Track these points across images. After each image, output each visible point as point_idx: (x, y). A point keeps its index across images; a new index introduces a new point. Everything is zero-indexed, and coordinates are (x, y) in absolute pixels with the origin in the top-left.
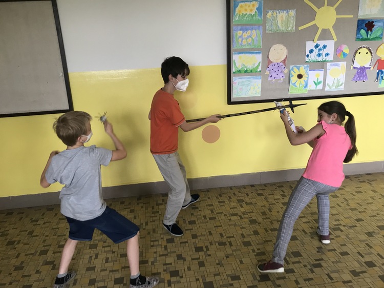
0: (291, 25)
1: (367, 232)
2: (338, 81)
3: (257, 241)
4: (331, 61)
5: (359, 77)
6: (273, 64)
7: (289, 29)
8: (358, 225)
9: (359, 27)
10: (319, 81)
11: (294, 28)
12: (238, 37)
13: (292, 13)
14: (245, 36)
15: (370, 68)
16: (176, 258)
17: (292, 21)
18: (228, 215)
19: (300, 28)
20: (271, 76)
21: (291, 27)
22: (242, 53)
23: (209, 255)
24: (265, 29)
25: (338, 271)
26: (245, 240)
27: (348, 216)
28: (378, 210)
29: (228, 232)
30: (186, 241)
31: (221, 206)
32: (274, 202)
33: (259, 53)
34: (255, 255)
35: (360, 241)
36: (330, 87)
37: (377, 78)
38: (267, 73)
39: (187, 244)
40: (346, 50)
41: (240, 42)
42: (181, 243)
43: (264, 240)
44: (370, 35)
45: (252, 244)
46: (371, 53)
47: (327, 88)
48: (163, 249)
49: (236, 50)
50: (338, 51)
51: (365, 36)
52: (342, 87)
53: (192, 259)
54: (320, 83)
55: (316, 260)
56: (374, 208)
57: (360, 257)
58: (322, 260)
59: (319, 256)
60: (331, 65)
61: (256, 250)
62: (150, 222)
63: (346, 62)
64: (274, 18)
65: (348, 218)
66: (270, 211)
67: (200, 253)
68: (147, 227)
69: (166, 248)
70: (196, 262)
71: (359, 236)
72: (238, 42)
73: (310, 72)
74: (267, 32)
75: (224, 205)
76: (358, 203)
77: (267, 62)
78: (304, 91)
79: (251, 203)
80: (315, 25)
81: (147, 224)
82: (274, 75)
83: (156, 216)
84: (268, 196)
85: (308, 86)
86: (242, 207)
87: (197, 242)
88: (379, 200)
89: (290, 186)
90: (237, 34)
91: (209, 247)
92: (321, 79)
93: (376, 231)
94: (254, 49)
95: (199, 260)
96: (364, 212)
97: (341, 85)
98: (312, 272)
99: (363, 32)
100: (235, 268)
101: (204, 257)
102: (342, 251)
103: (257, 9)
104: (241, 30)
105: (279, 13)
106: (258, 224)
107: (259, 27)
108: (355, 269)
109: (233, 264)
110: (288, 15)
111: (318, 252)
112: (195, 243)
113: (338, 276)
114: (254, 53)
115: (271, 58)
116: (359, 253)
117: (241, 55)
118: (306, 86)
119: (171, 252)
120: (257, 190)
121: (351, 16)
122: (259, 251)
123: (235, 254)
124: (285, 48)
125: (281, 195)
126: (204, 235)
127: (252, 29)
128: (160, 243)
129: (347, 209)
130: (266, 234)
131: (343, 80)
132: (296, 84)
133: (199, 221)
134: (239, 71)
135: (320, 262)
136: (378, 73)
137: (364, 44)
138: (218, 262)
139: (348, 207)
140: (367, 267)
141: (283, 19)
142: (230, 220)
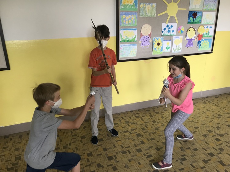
0: (154, 13)
1: (203, 134)
2: (179, 47)
3: (144, 148)
4: (175, 35)
5: (189, 45)
6: (144, 36)
7: (153, 15)
8: (197, 131)
9: (190, 16)
10: (169, 47)
11: (155, 15)
12: (123, 19)
13: (154, 5)
14: (127, 18)
15: (194, 40)
16: (97, 167)
17: (154, 11)
18: (122, 132)
19: (159, 15)
20: (142, 44)
21: (154, 14)
22: (126, 29)
23: (118, 162)
24: (139, 15)
25: (196, 161)
26: (138, 148)
27: (190, 126)
28: (204, 121)
29: (125, 143)
30: (100, 153)
31: (116, 127)
32: (147, 121)
33: (135, 29)
34: (147, 158)
35: (201, 140)
36: (174, 50)
37: (198, 45)
38: (140, 42)
39: (101, 155)
40: (183, 29)
41: (124, 22)
42: (97, 155)
43: (149, 147)
44: (195, 20)
45: (142, 150)
46: (195, 31)
47: (173, 51)
48: (87, 161)
49: (122, 27)
50: (179, 29)
51: (192, 21)
52: (181, 50)
53: (108, 166)
54: (169, 48)
55: (182, 156)
56: (202, 120)
57: (204, 151)
58: (185, 155)
59: (183, 153)
60: (175, 37)
61: (146, 154)
62: (73, 143)
63: (182, 36)
64: (145, 8)
65: (191, 127)
66: (147, 127)
67: (111, 160)
68: (71, 147)
69: (88, 160)
70: (111, 167)
71: (200, 138)
72: (123, 22)
73: (164, 42)
74: (140, 16)
75: (118, 126)
76: (193, 118)
77: (140, 35)
78: (161, 53)
79: (134, 123)
80: (167, 13)
81: (70, 144)
82: (144, 43)
83: (76, 138)
84: (143, 117)
85: (163, 50)
86: (129, 126)
87: (108, 153)
88: (203, 115)
89: (153, 110)
90: (122, 17)
91: (116, 156)
92: (170, 46)
93: (207, 134)
94: (133, 27)
95: (113, 166)
96: (198, 122)
97: (180, 49)
98: (182, 164)
99: (191, 18)
100: (137, 168)
101: (115, 164)
102: (194, 148)
103: (134, 2)
104: (125, 14)
105: (147, 5)
106: (141, 136)
107: (136, 13)
108: (204, 158)
109: (135, 166)
110: (152, 6)
111: (181, 150)
112: (106, 154)
113: (197, 164)
114: (132, 29)
115: (142, 33)
116: (203, 148)
117: (125, 30)
118: (162, 50)
119: (93, 163)
120: (135, 114)
121: (186, 9)
122: (148, 155)
123: (134, 159)
124: (150, 27)
125: (150, 116)
126: (111, 148)
127: (131, 14)
128: (83, 157)
129: (188, 122)
130: (149, 143)
131: (181, 47)
132: (156, 49)
133: (105, 138)
134: (124, 41)
135: (185, 157)
136: (198, 43)
137: (192, 25)
138: (125, 166)
139: (189, 121)
140: (210, 157)
141: (149, 9)
142: (124, 135)
